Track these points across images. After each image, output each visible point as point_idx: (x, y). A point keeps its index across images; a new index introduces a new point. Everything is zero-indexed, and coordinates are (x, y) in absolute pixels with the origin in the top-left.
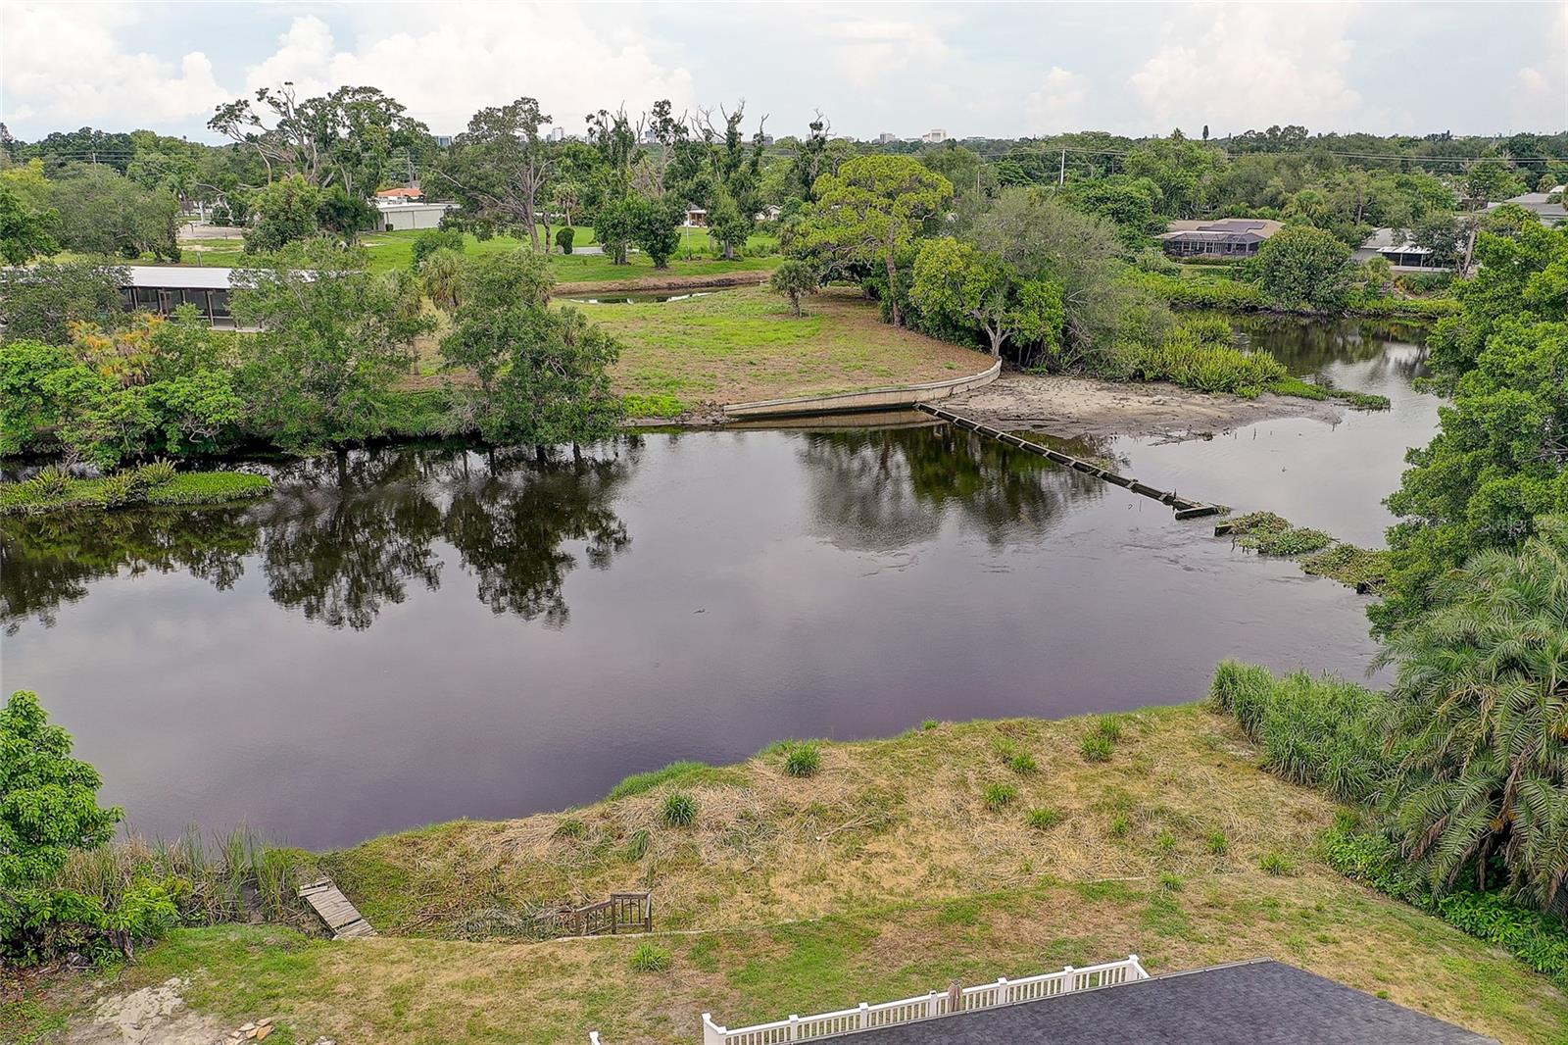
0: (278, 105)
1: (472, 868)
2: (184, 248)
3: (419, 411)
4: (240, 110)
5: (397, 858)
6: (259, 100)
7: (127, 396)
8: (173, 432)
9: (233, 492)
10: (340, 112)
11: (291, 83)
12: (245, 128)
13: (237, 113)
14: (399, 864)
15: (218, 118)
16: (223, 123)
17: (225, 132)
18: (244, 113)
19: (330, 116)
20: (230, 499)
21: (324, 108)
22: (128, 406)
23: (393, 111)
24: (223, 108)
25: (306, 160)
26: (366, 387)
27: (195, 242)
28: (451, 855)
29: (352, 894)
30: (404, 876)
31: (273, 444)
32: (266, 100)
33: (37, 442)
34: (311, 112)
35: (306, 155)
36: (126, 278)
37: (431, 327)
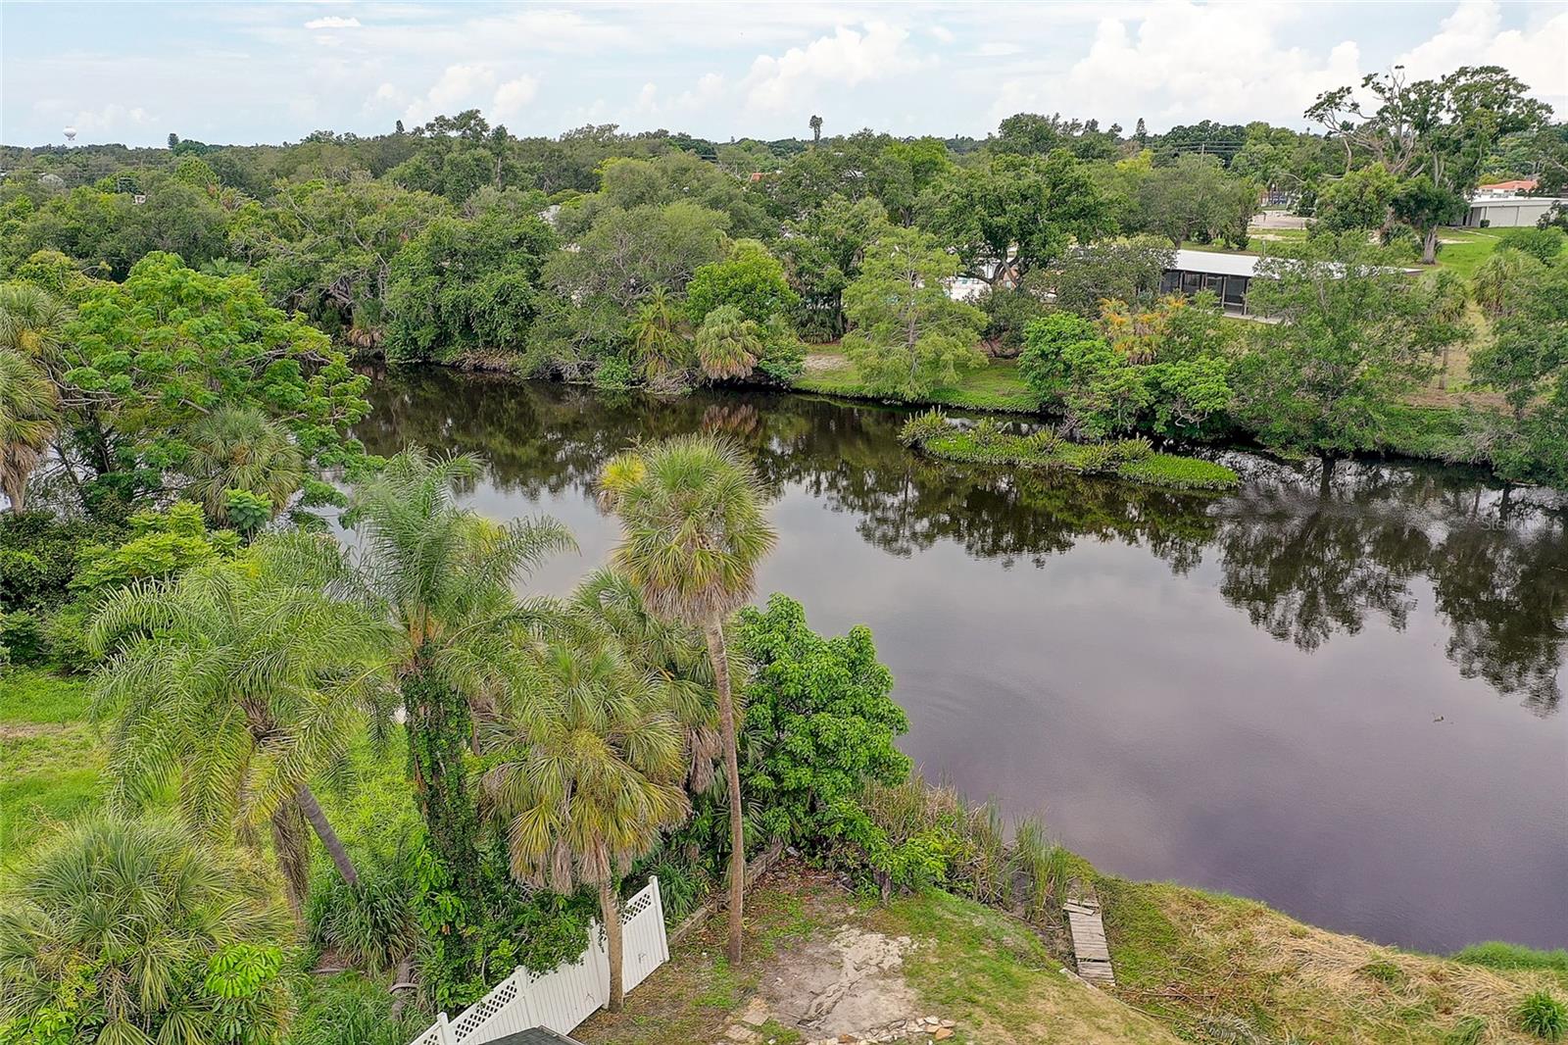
0: (1382, 91)
1: (1249, 963)
2: (1253, 236)
3: (1429, 430)
4: (1341, 98)
5: (1174, 913)
6: (1363, 86)
7: (1129, 373)
8: (1163, 413)
9: (1197, 482)
10: (1447, 95)
11: (1402, 67)
12: (1342, 115)
13: (1338, 100)
14: (1175, 920)
15: (1317, 107)
16: (1320, 111)
17: (1321, 120)
18: (1345, 100)
19: (1435, 100)
20: (1192, 488)
21: (1429, 92)
22: (1127, 382)
23: (1512, 92)
24: (1324, 96)
25: (1400, 149)
26: (1369, 395)
27: (1269, 231)
28: (1232, 937)
29: (1113, 932)
30: (1174, 936)
31: (1255, 439)
32: (1371, 85)
33: (1053, 403)
34: (1413, 96)
35: (1401, 143)
36: (1171, 261)
37: (1466, 337)
